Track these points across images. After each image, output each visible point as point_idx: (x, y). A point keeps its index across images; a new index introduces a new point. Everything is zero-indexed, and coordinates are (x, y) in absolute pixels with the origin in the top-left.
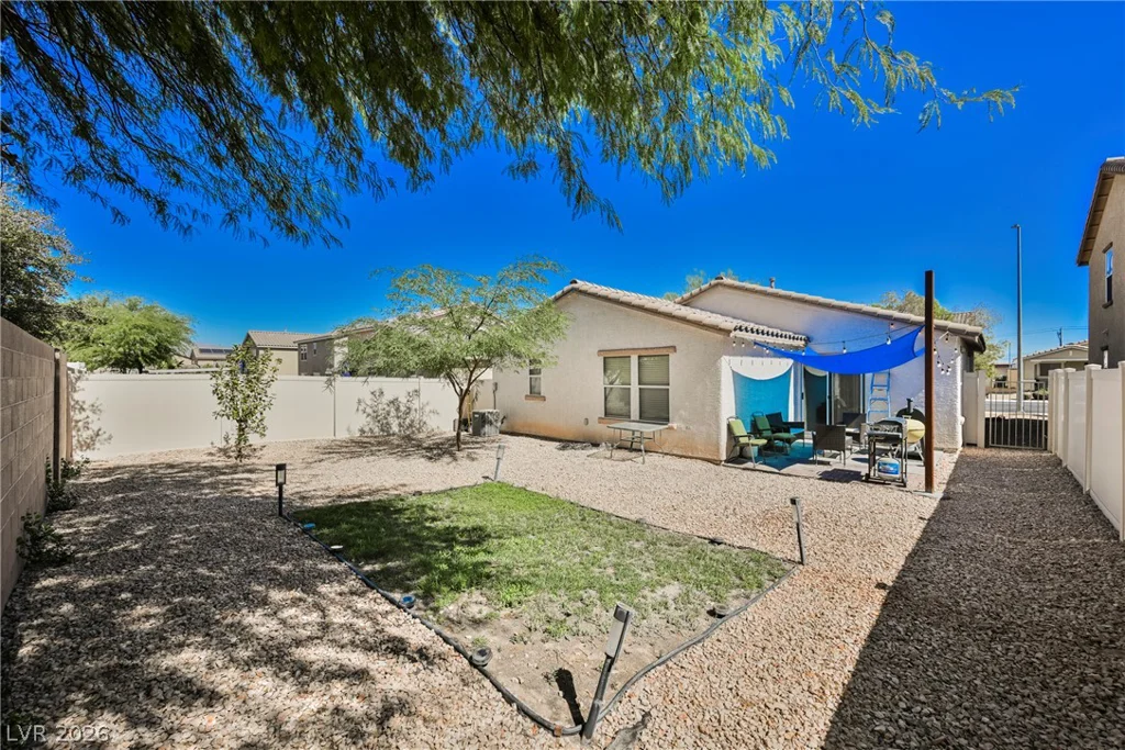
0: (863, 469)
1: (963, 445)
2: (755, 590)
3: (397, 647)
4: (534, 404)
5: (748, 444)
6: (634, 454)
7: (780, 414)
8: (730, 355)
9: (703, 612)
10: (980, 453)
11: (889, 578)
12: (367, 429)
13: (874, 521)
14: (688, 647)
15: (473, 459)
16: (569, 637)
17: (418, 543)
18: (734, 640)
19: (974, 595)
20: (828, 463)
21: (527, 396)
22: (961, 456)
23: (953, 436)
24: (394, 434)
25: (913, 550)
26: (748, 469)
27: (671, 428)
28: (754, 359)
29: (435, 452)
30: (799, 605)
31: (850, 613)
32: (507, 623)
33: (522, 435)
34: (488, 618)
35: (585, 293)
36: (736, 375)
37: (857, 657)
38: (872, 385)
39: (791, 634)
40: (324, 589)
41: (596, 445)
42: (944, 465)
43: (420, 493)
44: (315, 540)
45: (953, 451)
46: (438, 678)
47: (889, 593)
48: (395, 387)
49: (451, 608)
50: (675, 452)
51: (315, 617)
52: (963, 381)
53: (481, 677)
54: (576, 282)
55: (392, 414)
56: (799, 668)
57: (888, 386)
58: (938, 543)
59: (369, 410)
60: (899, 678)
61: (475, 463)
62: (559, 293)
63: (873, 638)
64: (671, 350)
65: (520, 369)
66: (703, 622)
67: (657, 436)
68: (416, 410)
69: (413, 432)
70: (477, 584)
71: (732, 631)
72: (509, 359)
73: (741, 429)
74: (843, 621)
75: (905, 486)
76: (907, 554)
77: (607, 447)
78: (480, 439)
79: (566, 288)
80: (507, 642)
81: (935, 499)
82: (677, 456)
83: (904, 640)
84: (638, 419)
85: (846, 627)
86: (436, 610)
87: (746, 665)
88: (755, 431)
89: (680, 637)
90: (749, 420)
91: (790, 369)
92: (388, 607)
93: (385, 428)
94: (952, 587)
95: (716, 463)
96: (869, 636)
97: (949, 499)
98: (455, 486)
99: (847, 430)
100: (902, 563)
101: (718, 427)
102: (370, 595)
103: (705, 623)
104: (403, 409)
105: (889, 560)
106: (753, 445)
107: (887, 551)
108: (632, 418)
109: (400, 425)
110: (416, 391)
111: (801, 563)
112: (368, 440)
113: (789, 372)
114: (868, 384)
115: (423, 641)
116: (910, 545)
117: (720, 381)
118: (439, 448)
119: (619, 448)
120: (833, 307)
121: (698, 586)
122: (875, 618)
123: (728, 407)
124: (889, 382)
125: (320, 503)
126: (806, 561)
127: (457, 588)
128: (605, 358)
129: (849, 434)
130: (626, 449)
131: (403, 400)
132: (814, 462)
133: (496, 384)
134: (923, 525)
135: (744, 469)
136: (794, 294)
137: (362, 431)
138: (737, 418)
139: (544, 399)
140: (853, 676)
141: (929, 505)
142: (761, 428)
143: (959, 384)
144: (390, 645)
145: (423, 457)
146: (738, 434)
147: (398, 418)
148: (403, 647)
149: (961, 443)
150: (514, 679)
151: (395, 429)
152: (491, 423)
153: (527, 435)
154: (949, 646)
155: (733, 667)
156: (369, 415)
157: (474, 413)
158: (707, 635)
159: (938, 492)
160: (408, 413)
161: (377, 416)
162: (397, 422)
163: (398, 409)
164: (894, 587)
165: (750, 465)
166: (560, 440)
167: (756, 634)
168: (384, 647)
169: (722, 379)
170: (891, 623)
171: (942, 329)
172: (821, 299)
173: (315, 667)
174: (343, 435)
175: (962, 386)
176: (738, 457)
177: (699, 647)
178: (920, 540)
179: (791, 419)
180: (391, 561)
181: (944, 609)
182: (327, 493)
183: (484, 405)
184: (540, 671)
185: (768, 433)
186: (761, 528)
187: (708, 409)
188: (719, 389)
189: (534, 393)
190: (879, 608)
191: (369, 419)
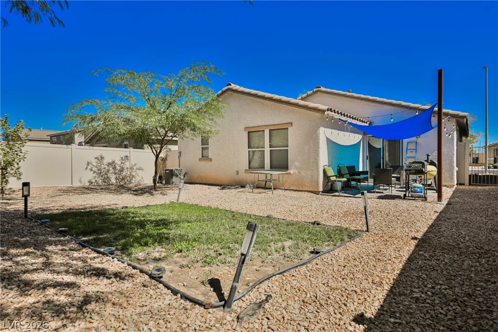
0: (402, 194)
1: (457, 184)
2: (339, 242)
3: (100, 273)
4: (204, 163)
5: (335, 181)
6: (266, 190)
7: (354, 167)
8: (325, 128)
9: (307, 252)
10: (466, 187)
11: (419, 235)
12: (94, 181)
13: (409, 213)
14: (297, 267)
15: (164, 195)
16: (219, 264)
17: (121, 226)
18: (326, 263)
19: (468, 241)
20: (382, 193)
21: (200, 159)
22: (455, 189)
23: (452, 178)
24: (112, 184)
25: (432, 224)
26: (335, 196)
27: (290, 174)
28: (339, 131)
29: (139, 192)
30: (366, 248)
31: (396, 250)
32: (178, 259)
33: (197, 184)
34: (165, 257)
35: (236, 91)
36: (328, 140)
37: (401, 268)
38: (407, 149)
39: (361, 260)
40: (50, 248)
41: (243, 187)
42: (447, 193)
43: (127, 207)
44: (48, 228)
45: (452, 186)
46: (127, 285)
47: (419, 242)
48: (112, 154)
49: (140, 254)
50: (292, 188)
51: (41, 260)
52: (457, 146)
53: (156, 283)
54: (231, 85)
55: (111, 172)
56: (366, 273)
57: (416, 149)
58: (446, 221)
59: (95, 169)
60: (427, 275)
61: (165, 196)
62: (220, 92)
63: (410, 260)
64: (290, 125)
65: (194, 138)
66: (307, 256)
67: (281, 178)
68: (127, 168)
69: (125, 183)
70: (159, 243)
71: (325, 260)
72: (188, 132)
73: (331, 172)
74: (393, 254)
75: (426, 200)
76: (428, 226)
77: (250, 187)
78: (169, 186)
79: (224, 89)
80: (177, 268)
81: (443, 204)
82: (292, 190)
83: (429, 260)
84: (269, 169)
85: (394, 256)
86: (129, 255)
87: (334, 274)
88: (340, 174)
89: (292, 263)
90: (336, 169)
91: (360, 141)
92: (96, 255)
93: (106, 179)
94: (455, 238)
95: (317, 193)
96: (408, 259)
97: (451, 204)
98: (151, 204)
99: (393, 175)
100: (426, 229)
101: (318, 171)
102: (84, 250)
103: (308, 256)
104: (118, 168)
105: (419, 229)
106: (338, 181)
107: (418, 225)
108: (266, 169)
109: (116, 179)
110: (127, 156)
111: (367, 231)
112: (95, 187)
113: (359, 142)
114: (404, 150)
115: (118, 269)
116: (430, 222)
117: (319, 143)
118: (142, 190)
119: (258, 188)
120: (385, 103)
121: (305, 241)
122: (411, 251)
123: (324, 159)
124: (416, 147)
125: (55, 212)
126: (370, 230)
127: (146, 244)
128: (249, 132)
129: (394, 177)
130: (262, 188)
131: (118, 162)
132: (374, 192)
133: (180, 153)
134: (437, 214)
135: (333, 196)
136: (362, 96)
137: (91, 182)
138: (329, 166)
139: (211, 160)
140: (399, 275)
141: (440, 207)
142: (343, 173)
143: (455, 148)
144: (94, 272)
145: (131, 194)
146: (330, 175)
147: (115, 174)
148: (104, 272)
149: (456, 183)
150: (180, 284)
151: (113, 181)
152: (177, 176)
153: (200, 184)
154: (455, 261)
155: (326, 275)
156: (95, 172)
157: (166, 170)
158: (309, 262)
159: (445, 202)
160: (121, 171)
161: (101, 173)
162: (114, 176)
163: (115, 168)
164: (422, 239)
165: (337, 194)
166: (220, 185)
167: (340, 260)
168: (89, 273)
169: (320, 141)
170: (421, 253)
171: (447, 114)
172: (378, 99)
173: (35, 283)
174: (77, 184)
175: (457, 149)
176: (330, 189)
177: (304, 267)
178: (436, 220)
179: (361, 169)
180: (101, 235)
181: (451, 247)
182: (62, 208)
183: (172, 165)
184: (199, 280)
185: (348, 176)
186: (343, 218)
187: (312, 160)
188: (318, 147)
189: (204, 157)
190: (413, 247)
191: (95, 175)
